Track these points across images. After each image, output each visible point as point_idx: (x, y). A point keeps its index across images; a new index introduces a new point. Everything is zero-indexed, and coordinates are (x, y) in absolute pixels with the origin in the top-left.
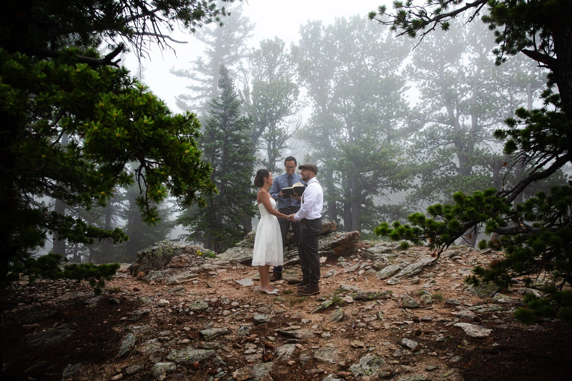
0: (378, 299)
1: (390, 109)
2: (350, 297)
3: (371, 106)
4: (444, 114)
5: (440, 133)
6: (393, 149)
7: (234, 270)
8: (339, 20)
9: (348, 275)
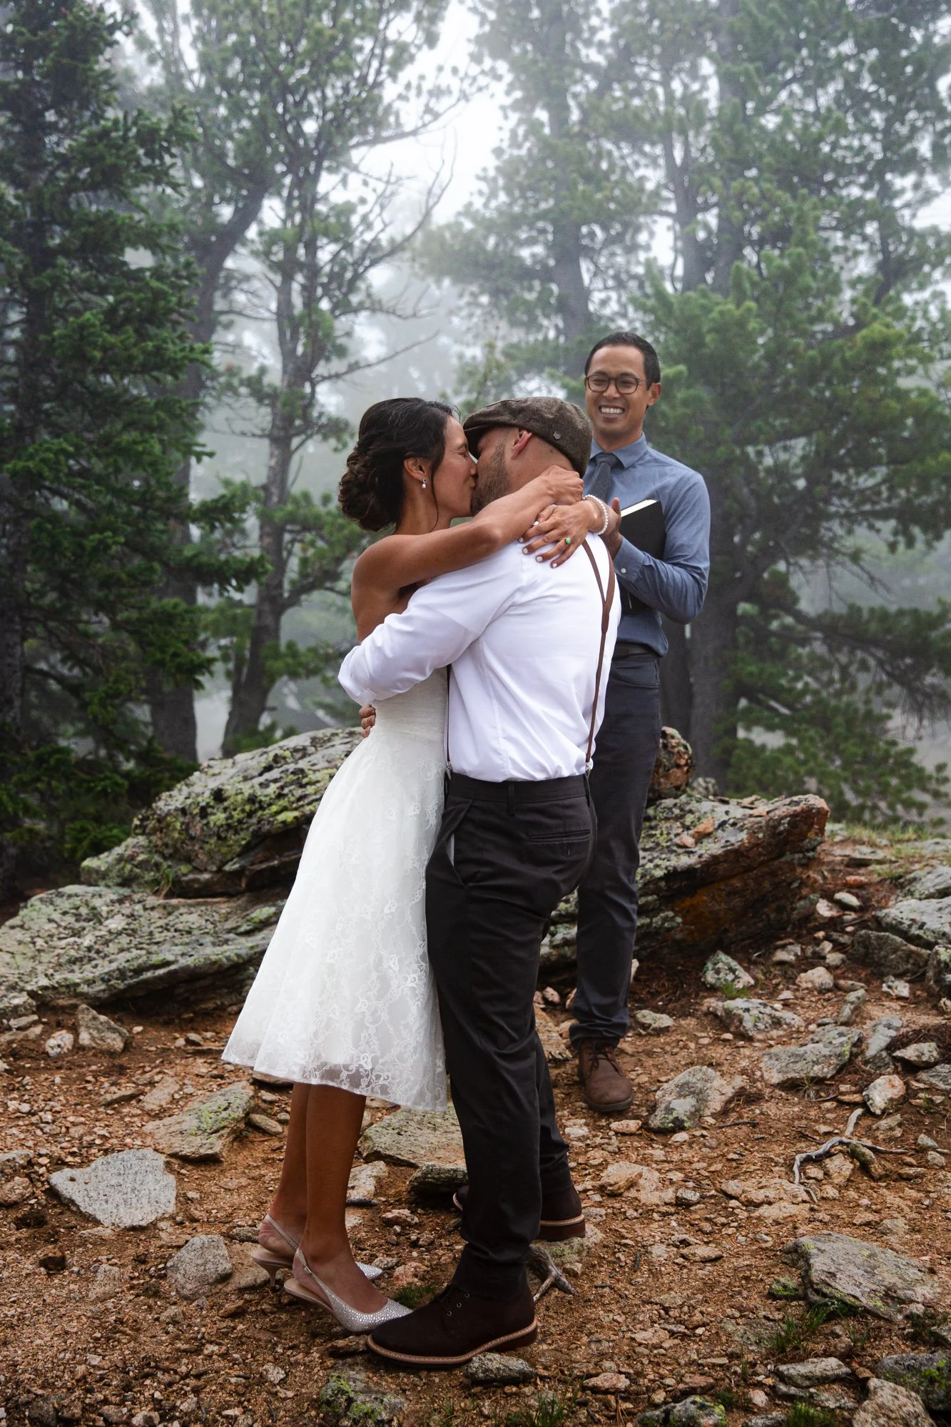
2: (906, 1401)
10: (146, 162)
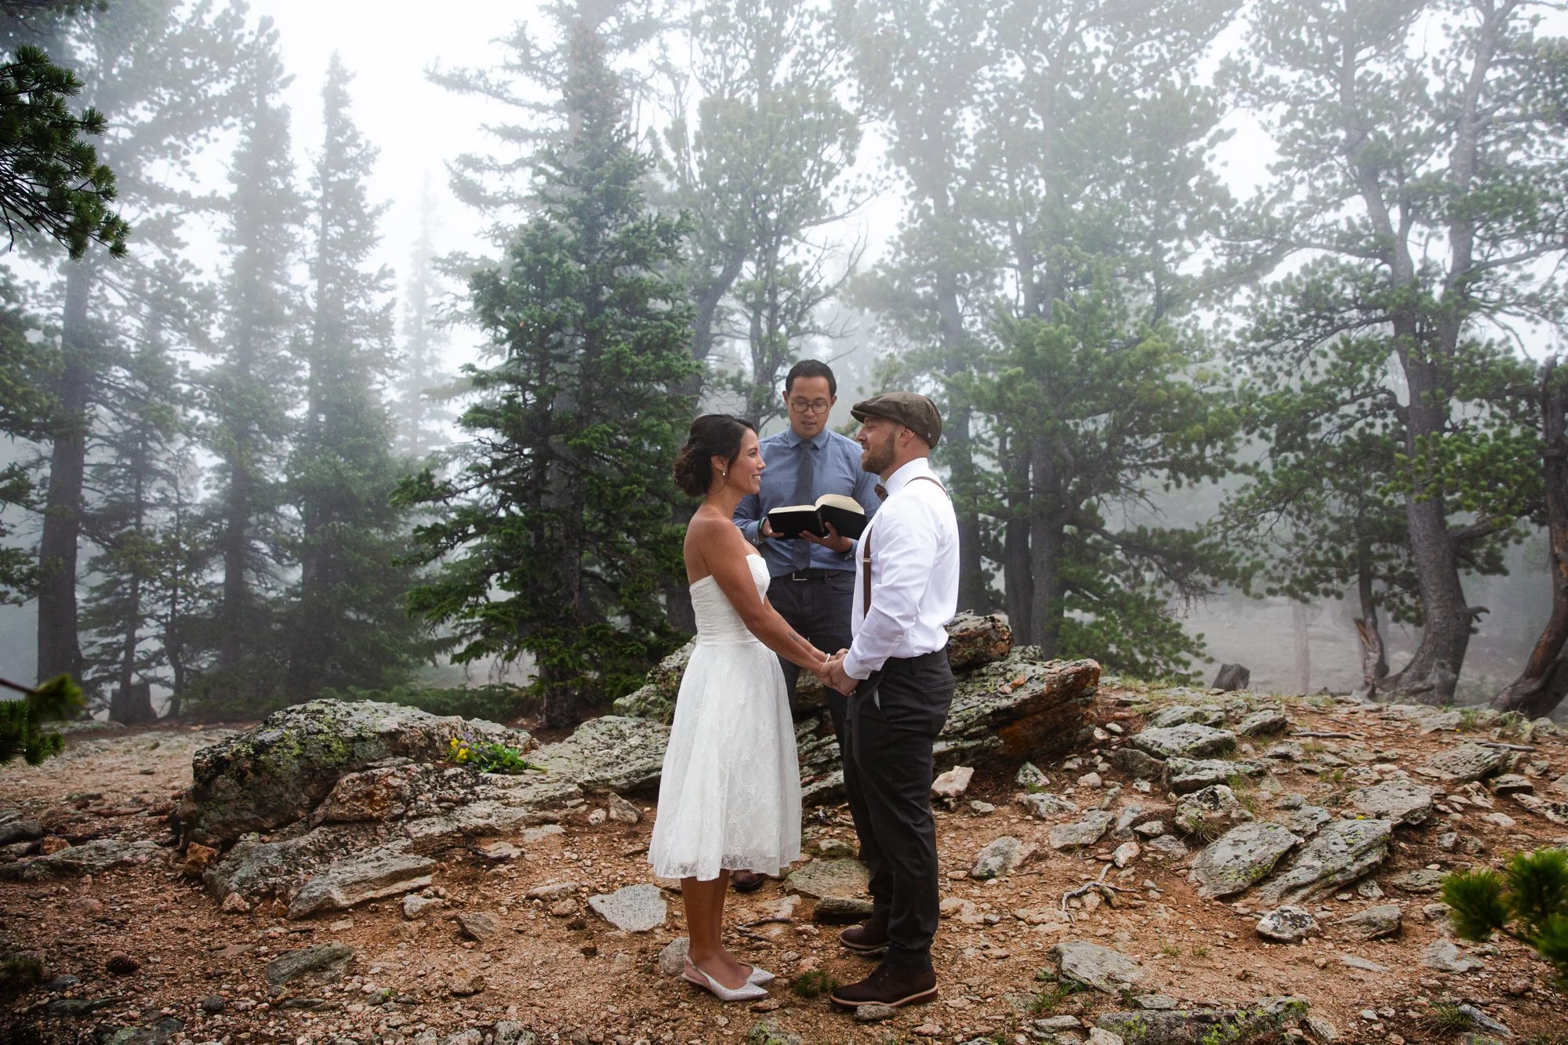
1: (1165, 205)
2: (1111, 1039)
4: (1357, 222)
5: (1343, 288)
6: (1182, 340)
7: (595, 829)
10: (663, 244)
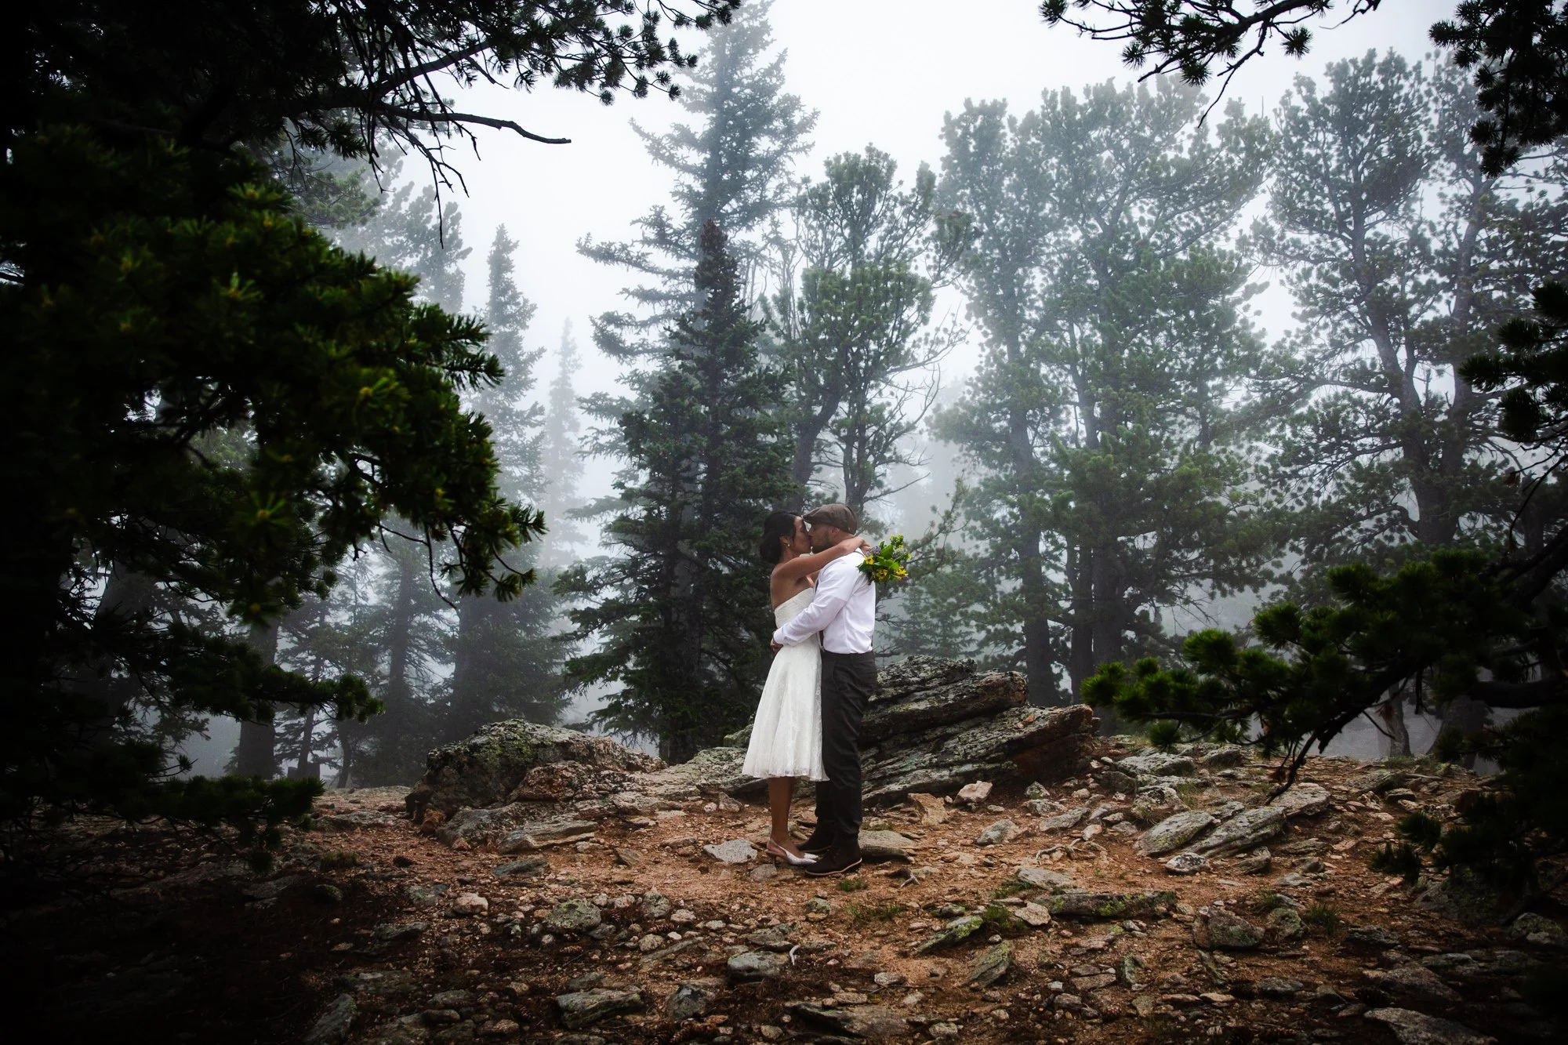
0: (1131, 918)
1: (1205, 350)
2: (1039, 908)
3: (1149, 342)
4: (1368, 363)
5: (1356, 418)
6: (1217, 465)
7: (709, 814)
8: (1054, 95)
9: (1051, 838)
10: (770, 391)
